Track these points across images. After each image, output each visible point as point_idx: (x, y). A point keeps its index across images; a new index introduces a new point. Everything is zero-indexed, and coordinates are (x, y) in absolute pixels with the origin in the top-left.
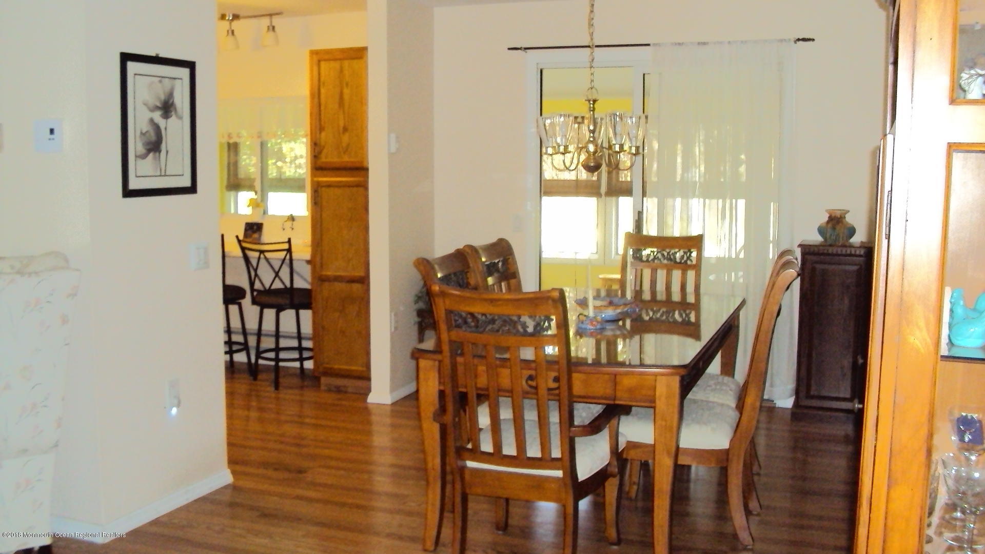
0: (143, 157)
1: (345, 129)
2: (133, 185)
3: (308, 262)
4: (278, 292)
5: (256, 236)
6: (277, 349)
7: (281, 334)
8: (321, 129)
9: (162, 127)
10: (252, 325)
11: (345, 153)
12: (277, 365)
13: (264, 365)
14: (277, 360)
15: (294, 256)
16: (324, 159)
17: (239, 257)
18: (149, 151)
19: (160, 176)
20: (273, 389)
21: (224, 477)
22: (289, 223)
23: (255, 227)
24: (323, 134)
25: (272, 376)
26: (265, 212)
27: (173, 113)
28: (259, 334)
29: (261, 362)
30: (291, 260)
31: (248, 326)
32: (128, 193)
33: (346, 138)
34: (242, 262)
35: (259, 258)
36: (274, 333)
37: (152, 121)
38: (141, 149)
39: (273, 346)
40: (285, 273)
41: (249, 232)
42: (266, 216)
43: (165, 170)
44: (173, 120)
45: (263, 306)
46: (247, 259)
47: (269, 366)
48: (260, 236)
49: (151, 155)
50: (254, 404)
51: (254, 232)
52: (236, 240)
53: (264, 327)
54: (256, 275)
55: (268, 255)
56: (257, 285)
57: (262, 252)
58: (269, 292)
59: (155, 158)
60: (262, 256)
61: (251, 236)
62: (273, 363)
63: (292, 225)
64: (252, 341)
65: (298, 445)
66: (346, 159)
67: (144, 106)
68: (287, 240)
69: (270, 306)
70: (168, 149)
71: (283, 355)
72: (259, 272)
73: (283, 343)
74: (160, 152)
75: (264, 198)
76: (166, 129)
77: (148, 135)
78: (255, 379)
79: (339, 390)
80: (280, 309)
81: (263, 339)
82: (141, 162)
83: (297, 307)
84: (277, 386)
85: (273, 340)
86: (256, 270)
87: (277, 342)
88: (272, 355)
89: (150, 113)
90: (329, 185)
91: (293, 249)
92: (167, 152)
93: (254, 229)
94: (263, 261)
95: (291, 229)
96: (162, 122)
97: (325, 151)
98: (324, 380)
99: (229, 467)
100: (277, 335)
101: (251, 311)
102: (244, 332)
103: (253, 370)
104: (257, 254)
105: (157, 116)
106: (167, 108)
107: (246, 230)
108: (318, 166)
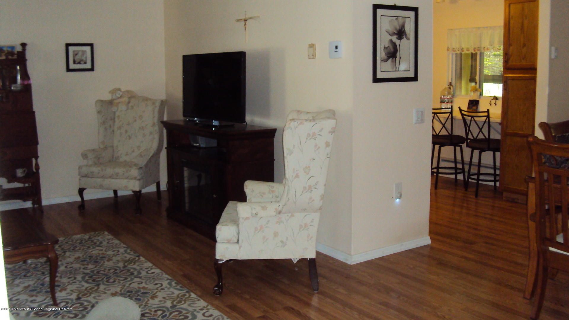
0: (386, 60)
1: (524, 45)
2: (379, 75)
3: (500, 124)
4: (481, 140)
5: (475, 108)
6: (479, 174)
7: (473, 163)
8: (510, 45)
9: (398, 44)
10: (467, 159)
11: (523, 59)
12: (478, 183)
13: (471, 182)
14: (478, 180)
15: (491, 120)
16: (510, 63)
17: (461, 119)
18: (389, 58)
19: (396, 71)
20: (474, 197)
21: (426, 240)
22: (494, 102)
23: (474, 103)
24: (511, 48)
25: (474, 189)
26: (481, 94)
27: (404, 36)
28: (470, 164)
29: (470, 180)
30: (489, 122)
31: (465, 159)
32: (376, 80)
33: (524, 50)
34: (462, 122)
35: (471, 120)
36: (477, 164)
37: (391, 41)
38: (384, 55)
39: (476, 172)
40: (485, 130)
41: (471, 106)
42: (482, 96)
43: (399, 68)
44: (404, 41)
45: (473, 149)
46: (464, 120)
47: (474, 182)
48: (477, 108)
49: (390, 59)
50: (465, 205)
51: (474, 106)
52: (458, 109)
53: (473, 160)
54: (469, 130)
55: (476, 119)
56: (470, 136)
57: (472, 117)
58: (476, 140)
59: (392, 62)
60: (472, 119)
61: (471, 108)
62: (476, 181)
63: (496, 102)
64: (467, 168)
65: (476, 229)
66: (524, 63)
67: (387, 33)
68: (486, 110)
69: (477, 149)
70: (401, 56)
71: (481, 177)
72: (471, 128)
73: (483, 170)
74: (396, 58)
75: (481, 87)
76: (400, 45)
77: (388, 48)
78: (466, 190)
79: (513, 201)
80: (482, 150)
81: (472, 167)
82: (384, 64)
83: (495, 150)
84: (476, 196)
85: (477, 168)
86: (469, 127)
87: (479, 170)
88: (475, 177)
89: (390, 36)
90: (513, 79)
91: (491, 116)
92: (400, 58)
93: (474, 104)
94: (473, 122)
95: (495, 104)
96: (397, 42)
97: (511, 59)
98: (505, 194)
99: (429, 235)
100: (479, 166)
101: (467, 151)
102: (463, 163)
103: (466, 184)
104: (469, 118)
105: (394, 38)
106: (401, 33)
107: (469, 104)
108: (507, 67)
